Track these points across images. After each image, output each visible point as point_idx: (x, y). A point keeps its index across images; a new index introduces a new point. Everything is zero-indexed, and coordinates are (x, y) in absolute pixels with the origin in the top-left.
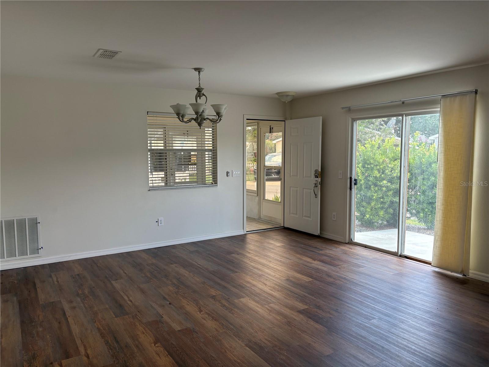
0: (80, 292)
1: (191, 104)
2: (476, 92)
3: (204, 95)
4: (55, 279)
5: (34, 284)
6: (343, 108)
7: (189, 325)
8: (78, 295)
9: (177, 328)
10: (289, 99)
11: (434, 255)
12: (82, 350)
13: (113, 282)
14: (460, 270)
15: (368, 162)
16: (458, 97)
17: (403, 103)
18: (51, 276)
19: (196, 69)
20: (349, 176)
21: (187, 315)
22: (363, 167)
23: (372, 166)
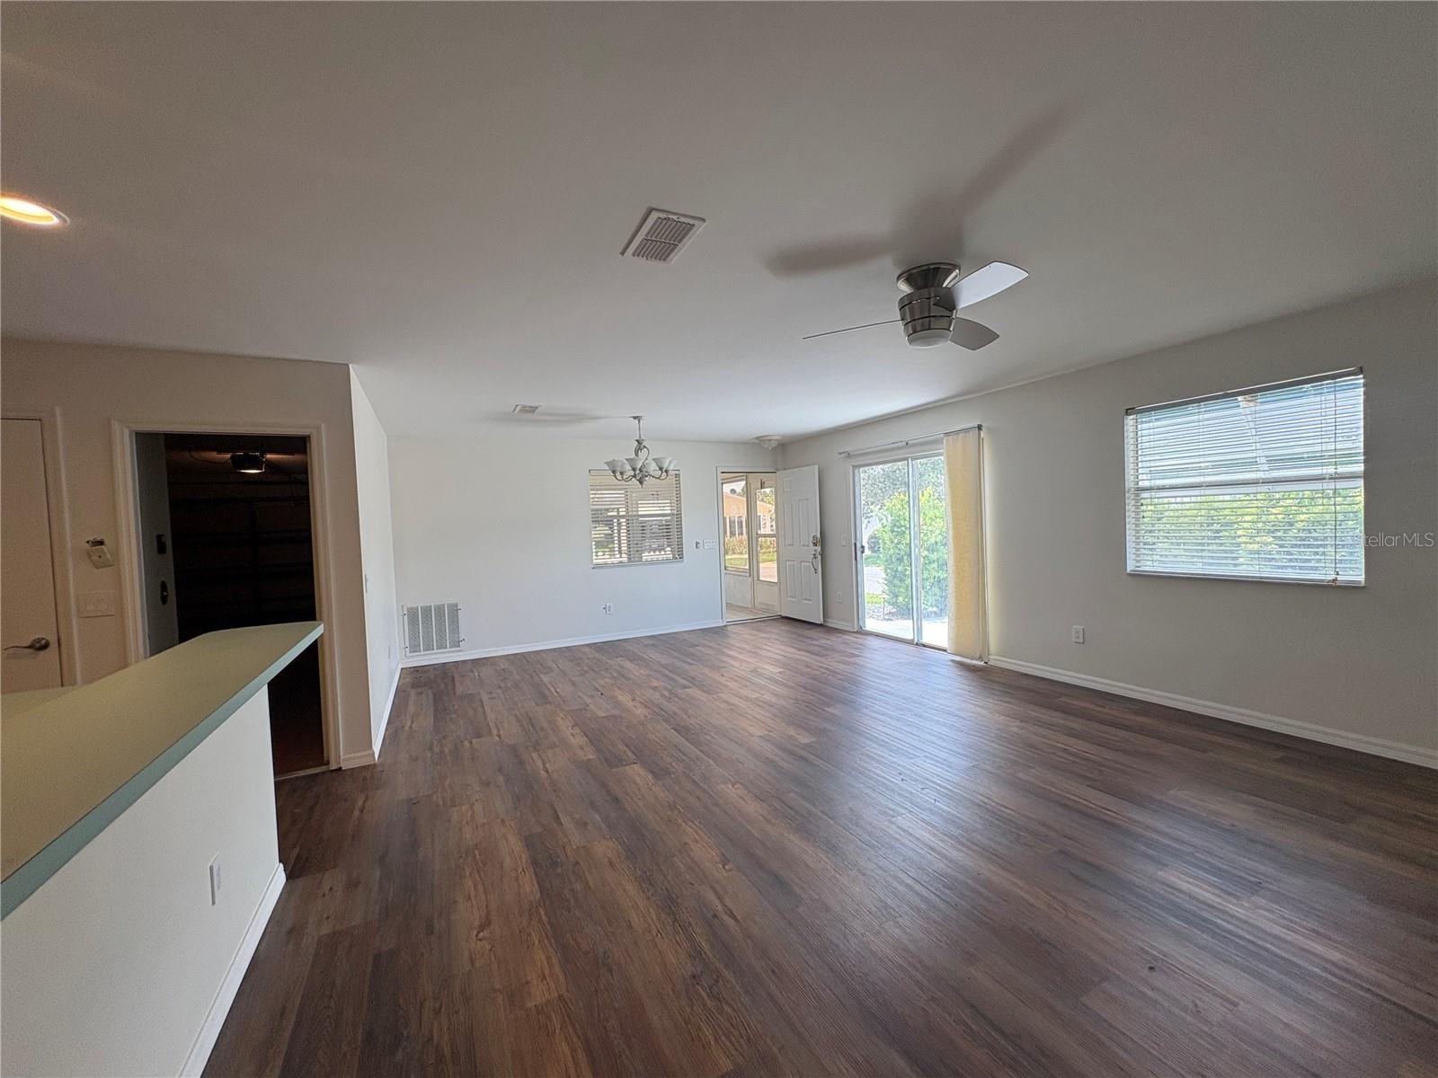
0: (503, 685)
1: (627, 460)
2: (980, 427)
3: (645, 447)
4: (476, 674)
5: (453, 680)
6: (840, 453)
7: (616, 712)
8: (500, 687)
9: (601, 714)
10: (774, 444)
11: (950, 639)
12: (495, 732)
13: (542, 676)
14: (978, 656)
15: (898, 524)
16: (961, 435)
17: (907, 444)
18: (472, 671)
19: (635, 418)
20: (853, 542)
21: (617, 704)
22: (893, 531)
23: (903, 529)
